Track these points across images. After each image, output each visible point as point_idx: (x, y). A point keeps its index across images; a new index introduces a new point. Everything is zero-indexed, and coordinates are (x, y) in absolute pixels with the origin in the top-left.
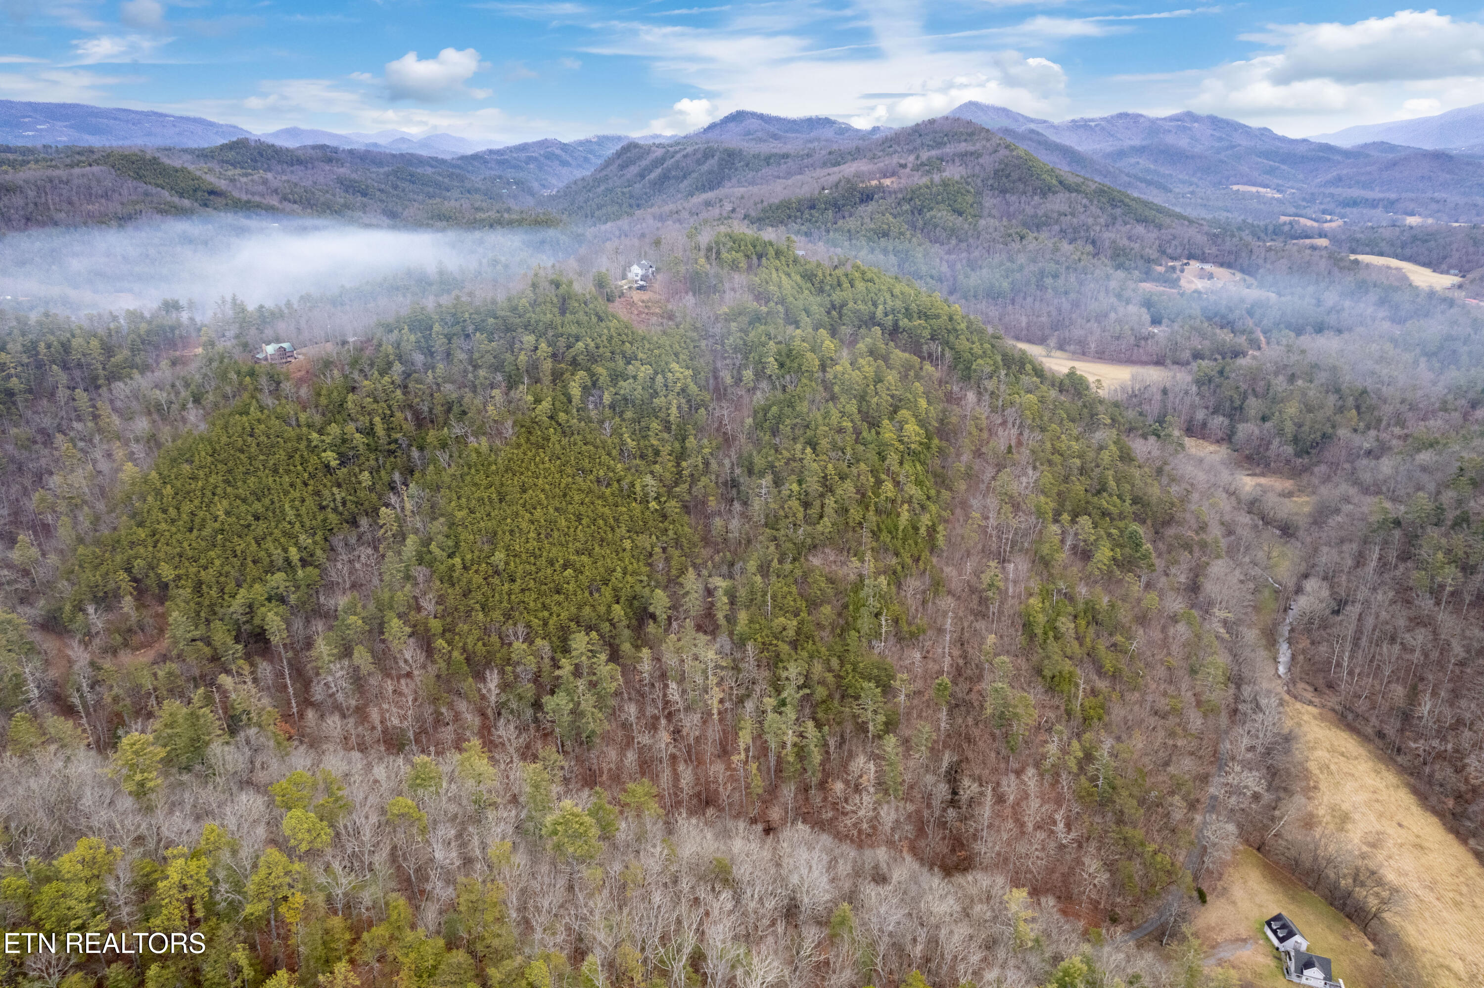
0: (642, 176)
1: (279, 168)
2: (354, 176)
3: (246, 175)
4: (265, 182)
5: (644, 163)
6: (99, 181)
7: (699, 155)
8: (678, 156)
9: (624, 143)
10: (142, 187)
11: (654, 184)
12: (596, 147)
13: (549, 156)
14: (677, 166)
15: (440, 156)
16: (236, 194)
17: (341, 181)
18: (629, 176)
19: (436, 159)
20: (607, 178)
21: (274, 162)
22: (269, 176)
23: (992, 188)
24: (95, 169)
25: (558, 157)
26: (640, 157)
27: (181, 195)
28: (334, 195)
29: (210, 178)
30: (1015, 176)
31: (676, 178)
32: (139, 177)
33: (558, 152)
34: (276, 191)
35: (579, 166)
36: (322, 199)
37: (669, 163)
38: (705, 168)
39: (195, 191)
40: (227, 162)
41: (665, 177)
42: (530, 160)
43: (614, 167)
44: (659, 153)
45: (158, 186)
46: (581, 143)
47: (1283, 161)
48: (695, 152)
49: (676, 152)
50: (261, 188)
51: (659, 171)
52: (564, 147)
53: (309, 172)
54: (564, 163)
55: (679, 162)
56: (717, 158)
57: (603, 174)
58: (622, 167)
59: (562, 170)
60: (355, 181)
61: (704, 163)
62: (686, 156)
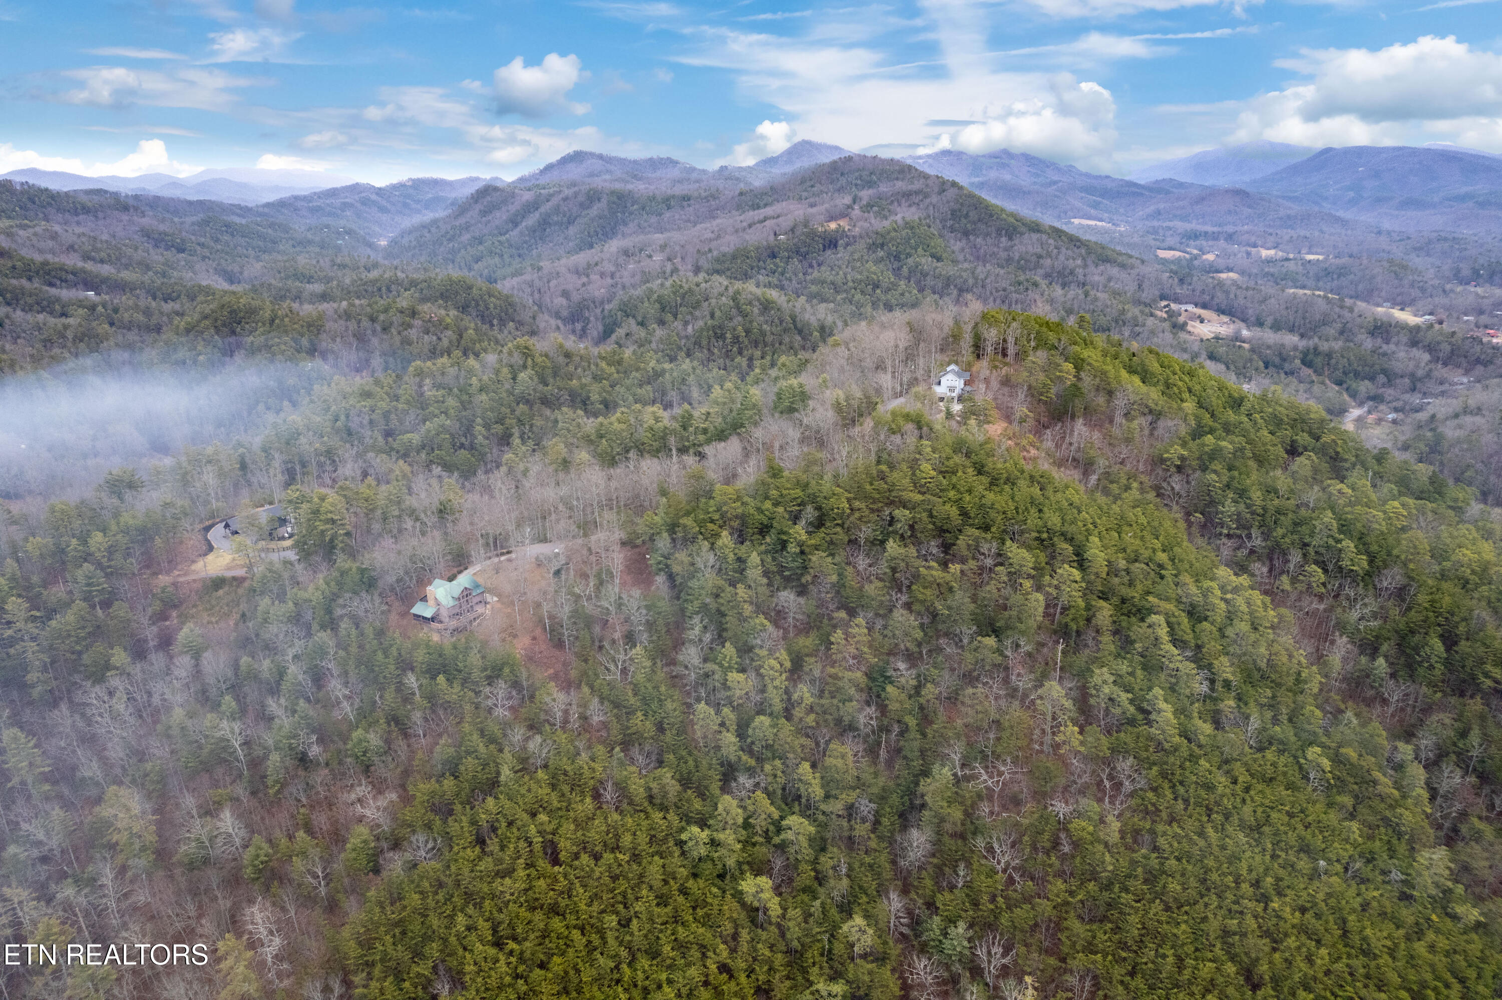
0: (514, 222)
1: (63, 219)
4: (52, 236)
5: (513, 208)
7: (581, 198)
8: (555, 200)
9: (480, 185)
11: (533, 231)
13: (365, 202)
14: (557, 210)
15: (243, 204)
16: (21, 251)
17: (147, 234)
18: (496, 223)
19: (239, 207)
20: (467, 227)
22: (54, 226)
23: (952, 230)
25: (374, 203)
26: (505, 202)
28: (147, 251)
30: (973, 215)
31: (561, 223)
33: (374, 197)
34: (74, 249)
35: (399, 213)
36: (135, 257)
37: (546, 208)
38: (594, 211)
41: (545, 223)
42: (345, 206)
44: (528, 196)
46: (395, 188)
47: (1102, 196)
48: (576, 195)
49: (551, 195)
50: (53, 245)
51: (537, 215)
52: (379, 191)
53: (101, 222)
54: (383, 210)
55: (558, 206)
56: (604, 201)
57: (462, 221)
58: (484, 213)
59: (384, 217)
60: (166, 234)
61: (589, 207)
62: (565, 199)
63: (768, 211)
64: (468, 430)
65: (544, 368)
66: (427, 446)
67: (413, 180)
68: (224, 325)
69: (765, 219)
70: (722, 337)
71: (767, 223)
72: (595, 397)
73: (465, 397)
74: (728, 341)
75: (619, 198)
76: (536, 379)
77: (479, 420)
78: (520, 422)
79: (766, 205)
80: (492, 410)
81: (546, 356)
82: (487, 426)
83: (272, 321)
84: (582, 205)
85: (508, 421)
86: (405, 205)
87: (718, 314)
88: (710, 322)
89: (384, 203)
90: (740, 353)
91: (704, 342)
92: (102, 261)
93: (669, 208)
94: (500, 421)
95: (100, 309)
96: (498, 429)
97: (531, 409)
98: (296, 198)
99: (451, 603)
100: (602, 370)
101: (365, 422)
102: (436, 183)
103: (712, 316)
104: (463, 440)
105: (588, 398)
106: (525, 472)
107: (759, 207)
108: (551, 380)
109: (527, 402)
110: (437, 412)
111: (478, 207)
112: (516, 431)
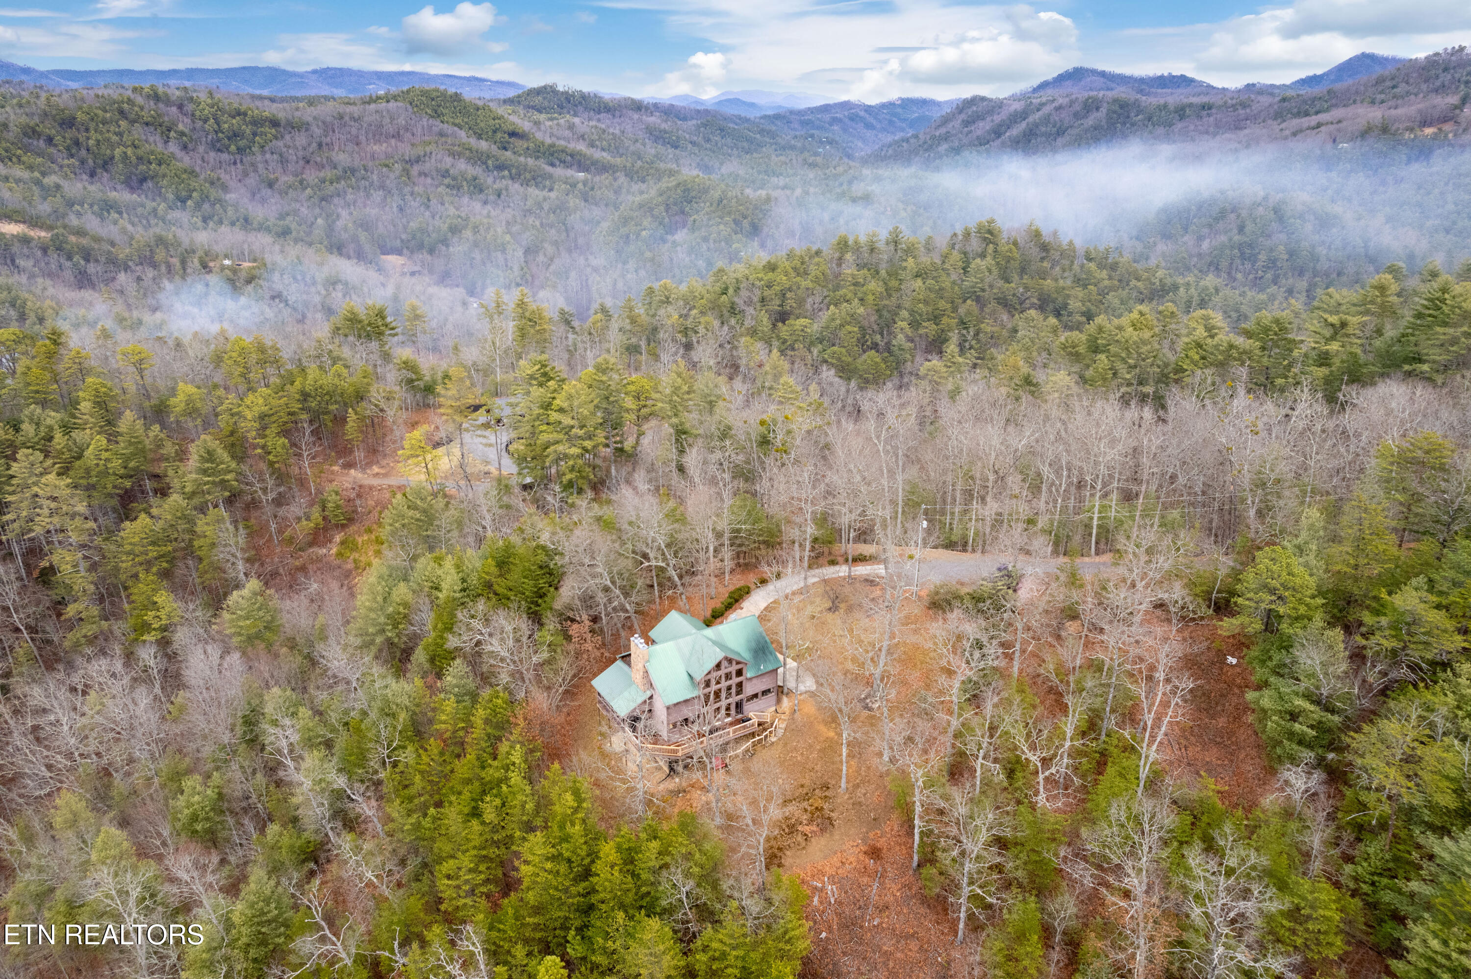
0: (998, 132)
1: (586, 115)
2: (664, 126)
3: (551, 119)
4: (571, 127)
5: (997, 119)
6: (392, 119)
7: (1077, 107)
8: (1047, 110)
10: (438, 126)
12: (899, 110)
13: (853, 118)
14: (1047, 119)
16: (539, 136)
17: (650, 131)
18: (979, 132)
19: (739, 117)
21: (581, 109)
22: (577, 120)
24: (392, 105)
25: (862, 119)
26: (992, 112)
27: (480, 137)
28: (644, 145)
29: (513, 118)
31: (1048, 135)
32: (437, 115)
33: (862, 113)
34: (582, 137)
35: (884, 130)
36: (632, 148)
37: (1034, 117)
38: (1092, 119)
39: (495, 132)
40: (533, 107)
41: (1032, 133)
42: (835, 121)
43: (957, 123)
44: (1017, 106)
45: (455, 125)
46: (883, 106)
49: (1043, 105)
50: (567, 133)
51: (1023, 125)
52: (869, 109)
53: (617, 120)
54: (869, 126)
55: (1050, 115)
56: (1104, 110)
57: (943, 130)
58: (967, 123)
59: (869, 134)
60: (666, 132)
61: (1085, 117)
62: (1059, 108)
63: (1323, 117)
64: (886, 326)
65: (1009, 260)
66: (827, 339)
67: (902, 100)
68: (675, 204)
69: (1319, 125)
70: (1253, 259)
71: (1323, 128)
72: (1074, 305)
73: (894, 283)
74: (1260, 264)
75: (1121, 107)
76: (995, 272)
77: (904, 314)
78: (963, 324)
79: (1317, 113)
80: (926, 302)
81: (1015, 243)
82: (915, 324)
83: (720, 201)
84: (1076, 115)
85: (945, 320)
86: (891, 122)
87: (1249, 227)
88: (1237, 238)
89: (871, 120)
90: (1275, 281)
91: (1224, 264)
92: (603, 149)
93: (1182, 118)
94: (936, 319)
95: (580, 186)
96: (929, 329)
97: (982, 309)
98: (792, 112)
99: (684, 692)
100: (1089, 272)
101: (755, 299)
102: (924, 103)
103: (1241, 229)
104: (878, 337)
105: (1065, 306)
106: (954, 394)
107: (1307, 114)
108: (1016, 278)
109: (978, 300)
110: (850, 295)
111: (963, 116)
112: (954, 338)
